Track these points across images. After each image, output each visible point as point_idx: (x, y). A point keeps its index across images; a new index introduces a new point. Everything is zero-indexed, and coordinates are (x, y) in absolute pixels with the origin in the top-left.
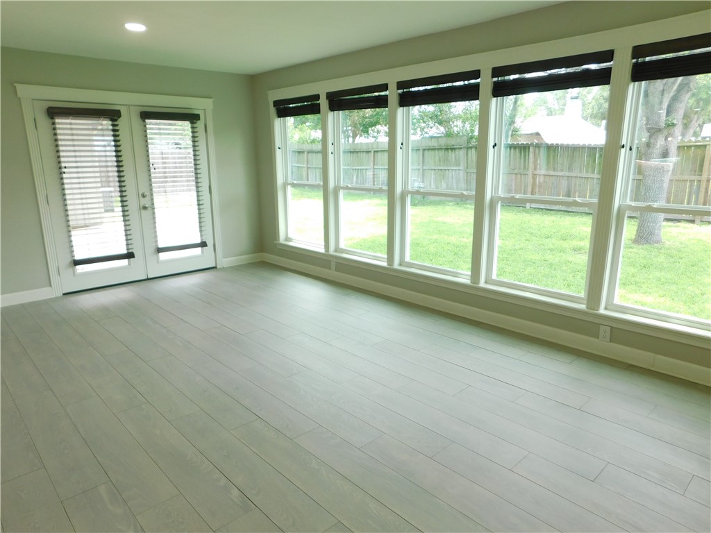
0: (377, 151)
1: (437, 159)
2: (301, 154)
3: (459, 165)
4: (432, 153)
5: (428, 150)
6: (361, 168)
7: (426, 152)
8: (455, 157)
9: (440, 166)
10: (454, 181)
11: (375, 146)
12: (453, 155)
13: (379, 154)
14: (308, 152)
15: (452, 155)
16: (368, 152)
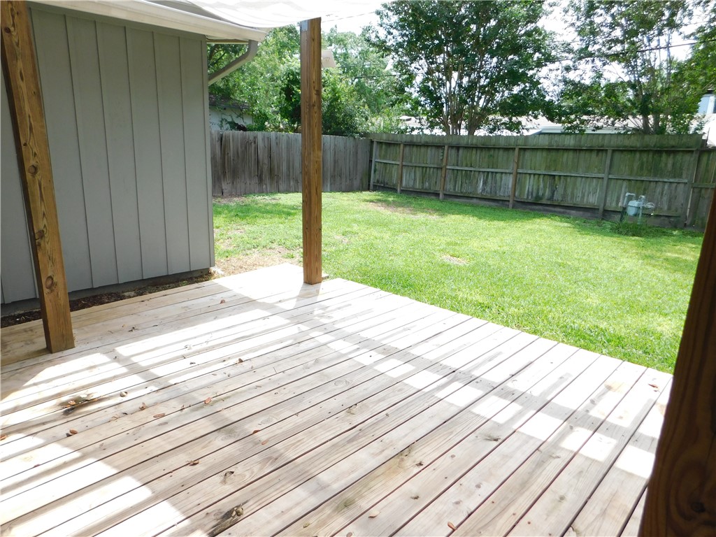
0: (525, 149)
1: (636, 165)
2: (392, 148)
3: (680, 176)
4: (628, 156)
5: (622, 151)
6: (493, 170)
7: (617, 155)
8: (674, 165)
9: (642, 176)
10: (665, 198)
11: (520, 142)
12: (670, 161)
13: (528, 154)
14: (405, 145)
15: (668, 162)
16: (507, 149)
